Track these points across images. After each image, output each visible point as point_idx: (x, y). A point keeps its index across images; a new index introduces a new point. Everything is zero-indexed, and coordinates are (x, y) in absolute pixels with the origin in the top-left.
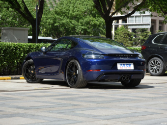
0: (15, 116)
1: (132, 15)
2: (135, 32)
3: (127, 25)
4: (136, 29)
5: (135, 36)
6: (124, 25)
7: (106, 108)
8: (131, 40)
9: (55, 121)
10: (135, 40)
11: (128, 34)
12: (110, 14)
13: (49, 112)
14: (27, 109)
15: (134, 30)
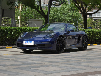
0: (49, 66)
1: (98, 12)
2: (96, 22)
3: (92, 18)
4: (97, 20)
5: (96, 24)
6: (90, 18)
7: (95, 62)
8: (94, 26)
9: (71, 69)
10: (96, 26)
11: (93, 23)
12: (86, 12)
13: (65, 64)
14: (53, 63)
15: (95, 20)
